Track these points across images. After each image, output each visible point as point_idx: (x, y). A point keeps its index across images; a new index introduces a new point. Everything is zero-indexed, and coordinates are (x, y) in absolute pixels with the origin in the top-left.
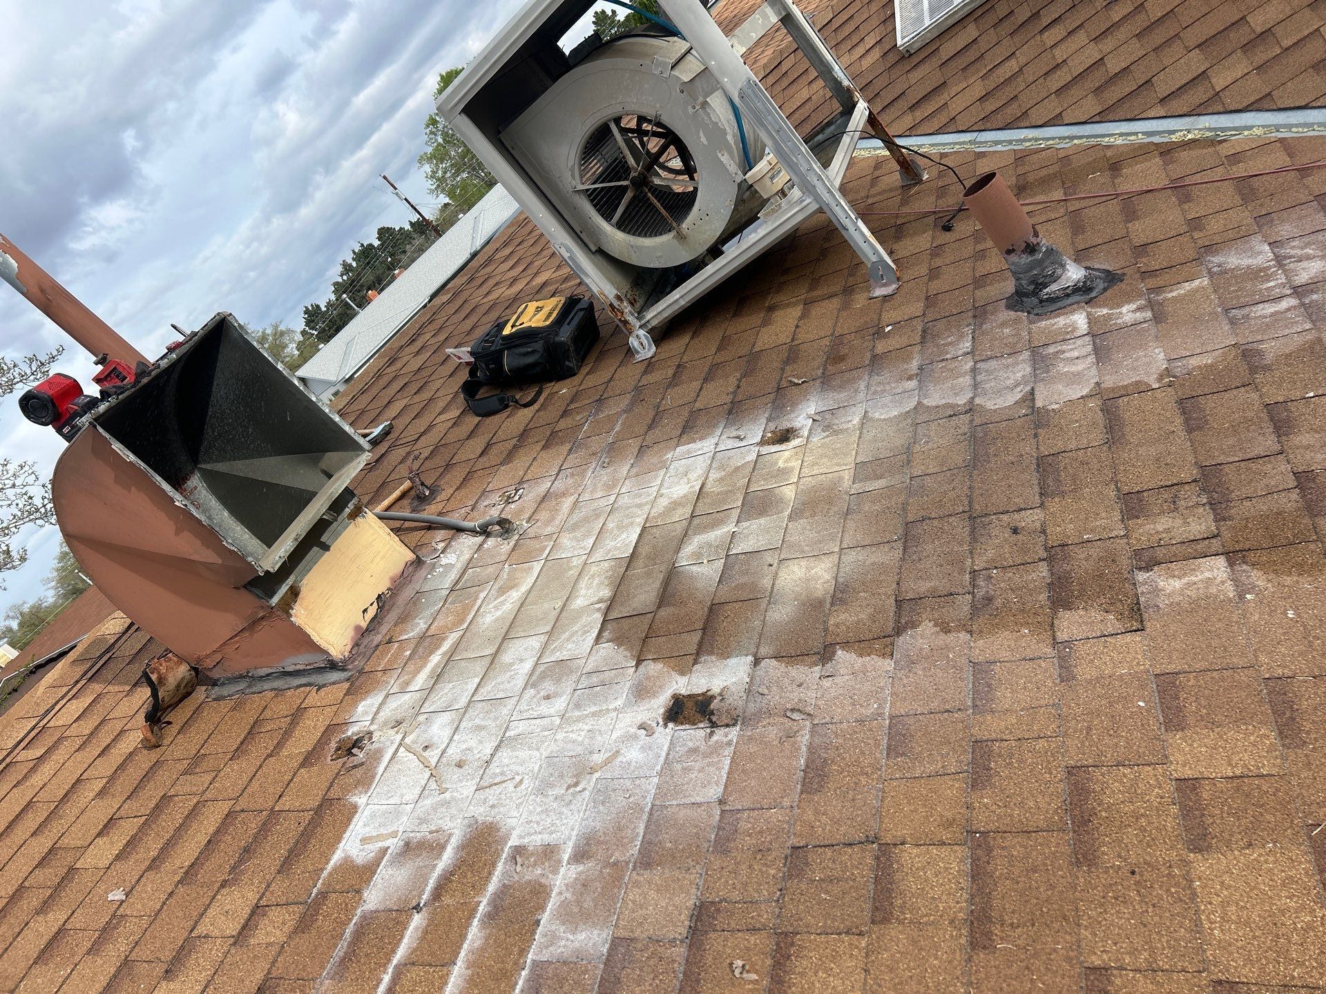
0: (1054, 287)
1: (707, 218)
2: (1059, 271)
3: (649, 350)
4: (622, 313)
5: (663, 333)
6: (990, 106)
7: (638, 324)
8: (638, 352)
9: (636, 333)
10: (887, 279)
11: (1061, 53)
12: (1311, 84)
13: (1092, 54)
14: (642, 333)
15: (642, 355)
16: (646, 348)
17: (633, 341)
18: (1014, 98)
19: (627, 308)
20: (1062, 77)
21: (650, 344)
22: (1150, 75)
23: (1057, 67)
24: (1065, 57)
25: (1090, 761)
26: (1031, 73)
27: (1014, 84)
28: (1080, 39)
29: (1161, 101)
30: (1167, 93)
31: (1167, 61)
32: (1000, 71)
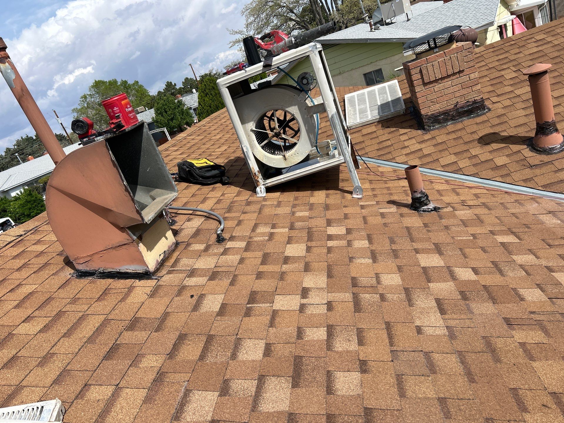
0: (425, 207)
1: (297, 155)
2: (428, 203)
3: (263, 194)
4: (258, 178)
5: (269, 190)
6: (381, 153)
7: (263, 183)
8: (258, 194)
9: (260, 186)
10: (359, 193)
11: (406, 144)
12: (491, 173)
13: (418, 147)
14: (263, 187)
15: (260, 195)
16: (263, 193)
17: (258, 189)
18: (390, 152)
19: (260, 176)
20: (407, 151)
21: (264, 192)
22: (438, 158)
23: (405, 147)
24: (408, 145)
25: (489, 335)
26: (396, 146)
27: (389, 148)
28: (414, 141)
29: (442, 166)
30: (444, 164)
31: (443, 155)
32: (384, 143)
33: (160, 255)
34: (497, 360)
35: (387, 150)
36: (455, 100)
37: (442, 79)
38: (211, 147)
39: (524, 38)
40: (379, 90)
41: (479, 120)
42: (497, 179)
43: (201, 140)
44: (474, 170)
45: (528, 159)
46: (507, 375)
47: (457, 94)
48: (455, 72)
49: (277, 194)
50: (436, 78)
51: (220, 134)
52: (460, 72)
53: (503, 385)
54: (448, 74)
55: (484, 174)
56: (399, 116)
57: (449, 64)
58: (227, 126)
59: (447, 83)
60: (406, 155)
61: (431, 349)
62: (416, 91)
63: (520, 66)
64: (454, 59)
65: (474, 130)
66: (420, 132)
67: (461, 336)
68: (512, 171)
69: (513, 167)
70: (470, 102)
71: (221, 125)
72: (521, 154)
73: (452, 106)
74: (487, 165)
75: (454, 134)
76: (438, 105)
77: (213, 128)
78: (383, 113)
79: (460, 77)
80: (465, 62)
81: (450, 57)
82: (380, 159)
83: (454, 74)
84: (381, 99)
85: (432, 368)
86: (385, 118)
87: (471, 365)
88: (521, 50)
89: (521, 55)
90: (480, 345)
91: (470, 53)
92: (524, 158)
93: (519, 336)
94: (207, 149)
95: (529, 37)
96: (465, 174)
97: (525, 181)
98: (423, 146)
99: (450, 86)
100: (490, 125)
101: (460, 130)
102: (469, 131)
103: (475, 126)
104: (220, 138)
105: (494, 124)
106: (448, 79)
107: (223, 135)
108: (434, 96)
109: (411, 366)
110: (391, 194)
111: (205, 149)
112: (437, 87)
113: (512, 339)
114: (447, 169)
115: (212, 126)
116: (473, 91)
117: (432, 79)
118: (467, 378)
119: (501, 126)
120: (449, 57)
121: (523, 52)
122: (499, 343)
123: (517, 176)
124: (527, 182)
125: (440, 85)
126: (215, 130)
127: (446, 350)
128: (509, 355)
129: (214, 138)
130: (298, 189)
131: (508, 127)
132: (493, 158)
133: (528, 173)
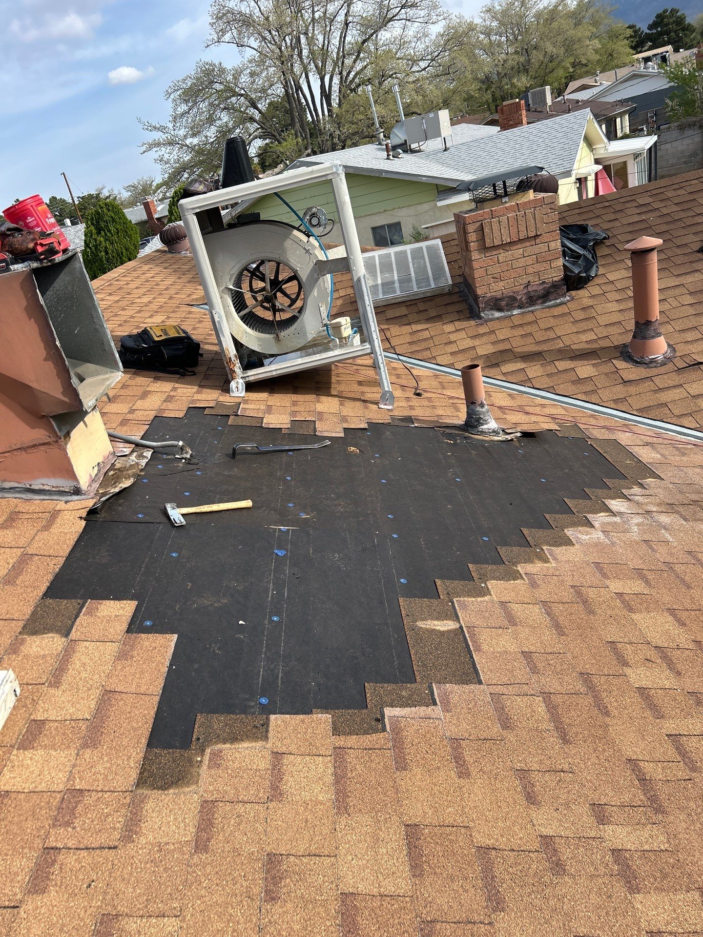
0: (485, 427)
1: (298, 335)
2: (490, 420)
3: (241, 393)
4: (235, 366)
5: (251, 387)
6: (415, 348)
7: (242, 376)
8: (233, 392)
9: (237, 380)
10: (389, 402)
11: (453, 337)
12: (571, 389)
13: (469, 343)
14: (241, 381)
15: (235, 394)
16: (240, 391)
17: (233, 384)
18: (429, 349)
19: (238, 365)
20: (453, 349)
21: (242, 390)
22: (498, 362)
23: (451, 342)
24: (455, 340)
25: (578, 585)
26: (437, 340)
27: (427, 342)
28: (463, 334)
29: (503, 374)
30: (506, 372)
31: (505, 358)
32: (419, 334)
33: (93, 468)
34: (591, 612)
35: (424, 345)
36: (525, 279)
37: (512, 243)
38: (136, 315)
39: (623, 200)
40: (413, 251)
41: (557, 311)
42: (579, 396)
43: (117, 302)
44: (546, 382)
45: (621, 372)
46: (603, 627)
47: (530, 270)
48: (529, 236)
49: (264, 396)
50: (502, 241)
51: (148, 296)
52: (536, 236)
53: (598, 638)
54: (521, 238)
55: (561, 389)
56: (442, 295)
57: (522, 223)
58: (157, 285)
59: (517, 251)
60: (452, 354)
61: (509, 599)
62: (473, 258)
63: (616, 239)
64: (530, 216)
65: (550, 326)
66: (473, 323)
67: (544, 585)
68: (600, 386)
69: (601, 382)
70: (547, 283)
71: (147, 281)
72: (612, 364)
73: (521, 286)
74: (565, 376)
75: (522, 329)
76: (501, 284)
77: (132, 285)
78: (418, 288)
79: (535, 245)
80: (545, 223)
81: (525, 213)
82: (414, 357)
83: (528, 238)
84: (415, 266)
85: (512, 620)
86: (422, 296)
87: (560, 617)
88: (618, 216)
89: (617, 224)
90: (567, 595)
91: (553, 211)
92: (616, 370)
93: (616, 586)
94: (130, 318)
95: (629, 199)
96: (536, 387)
97: (615, 401)
98: (477, 342)
99: (521, 256)
100: (572, 320)
101: (530, 323)
102: (542, 326)
103: (551, 320)
104: (150, 302)
105: (577, 319)
106: (519, 246)
107: (154, 298)
108: (495, 270)
109: (484, 617)
110: (434, 407)
111: (127, 317)
112: (503, 256)
113: (607, 589)
114: (510, 379)
115: (131, 281)
116: (551, 268)
117: (497, 242)
118: (556, 630)
119: (588, 323)
120: (523, 212)
121: (620, 219)
122: (591, 593)
123: (605, 395)
124: (618, 403)
125: (507, 253)
126: (137, 288)
127: (527, 600)
128: (604, 606)
129: (138, 300)
130: (296, 390)
131: (597, 324)
132: (574, 366)
133: (620, 391)
